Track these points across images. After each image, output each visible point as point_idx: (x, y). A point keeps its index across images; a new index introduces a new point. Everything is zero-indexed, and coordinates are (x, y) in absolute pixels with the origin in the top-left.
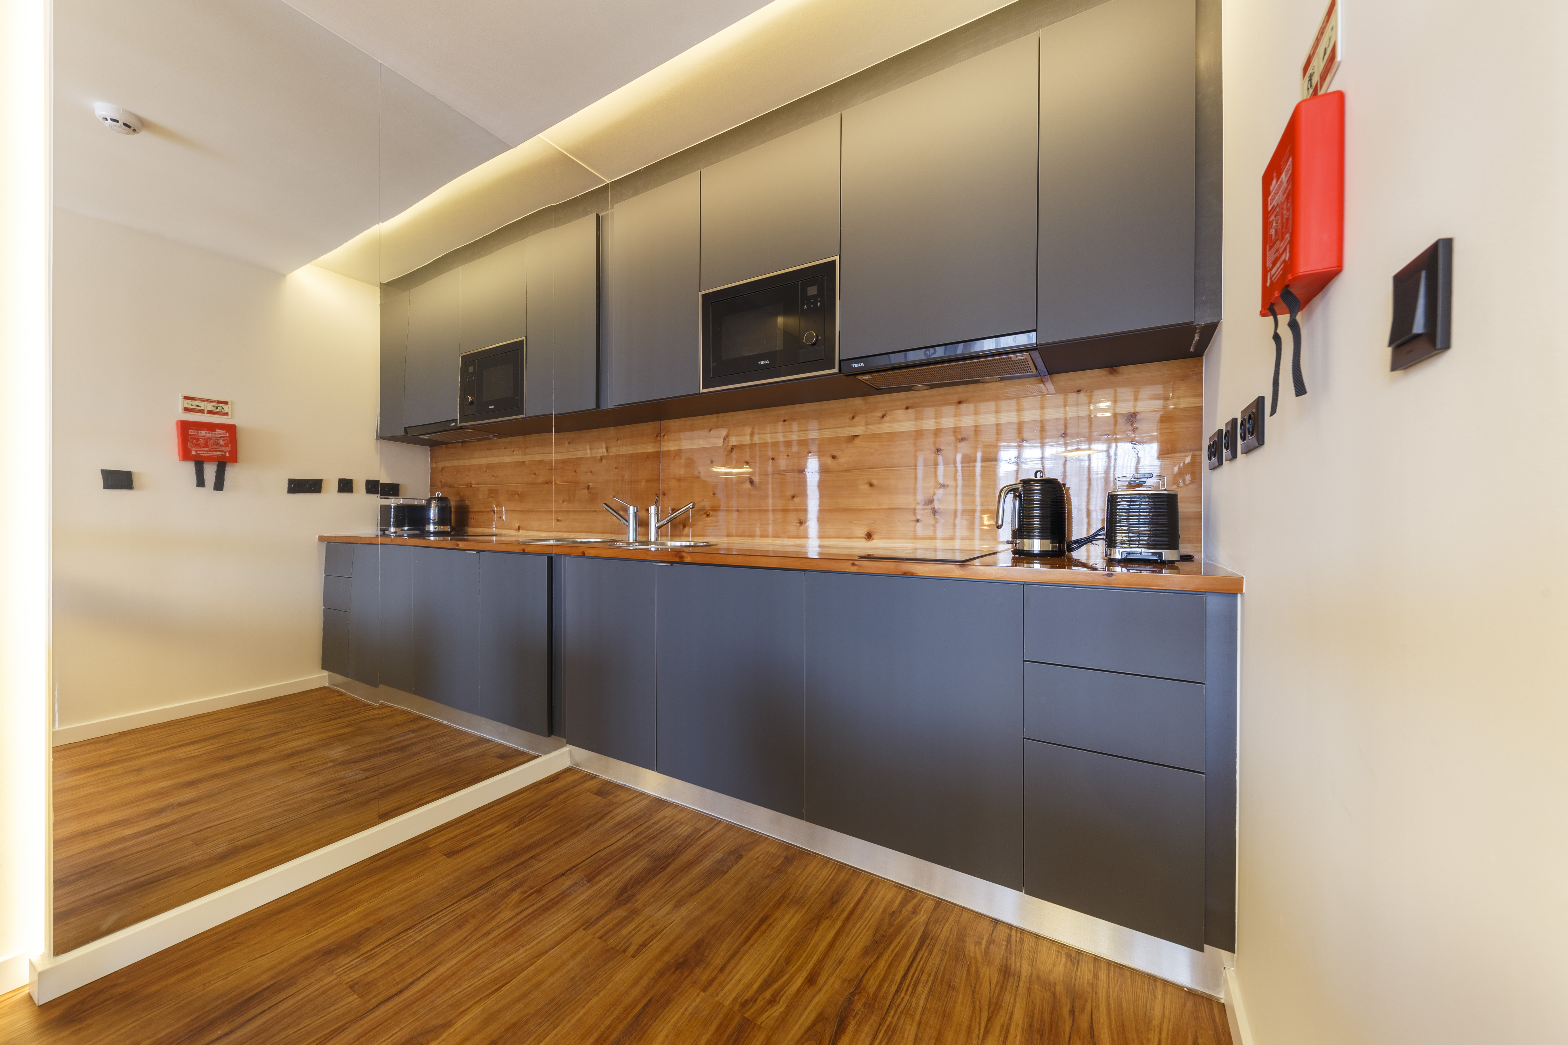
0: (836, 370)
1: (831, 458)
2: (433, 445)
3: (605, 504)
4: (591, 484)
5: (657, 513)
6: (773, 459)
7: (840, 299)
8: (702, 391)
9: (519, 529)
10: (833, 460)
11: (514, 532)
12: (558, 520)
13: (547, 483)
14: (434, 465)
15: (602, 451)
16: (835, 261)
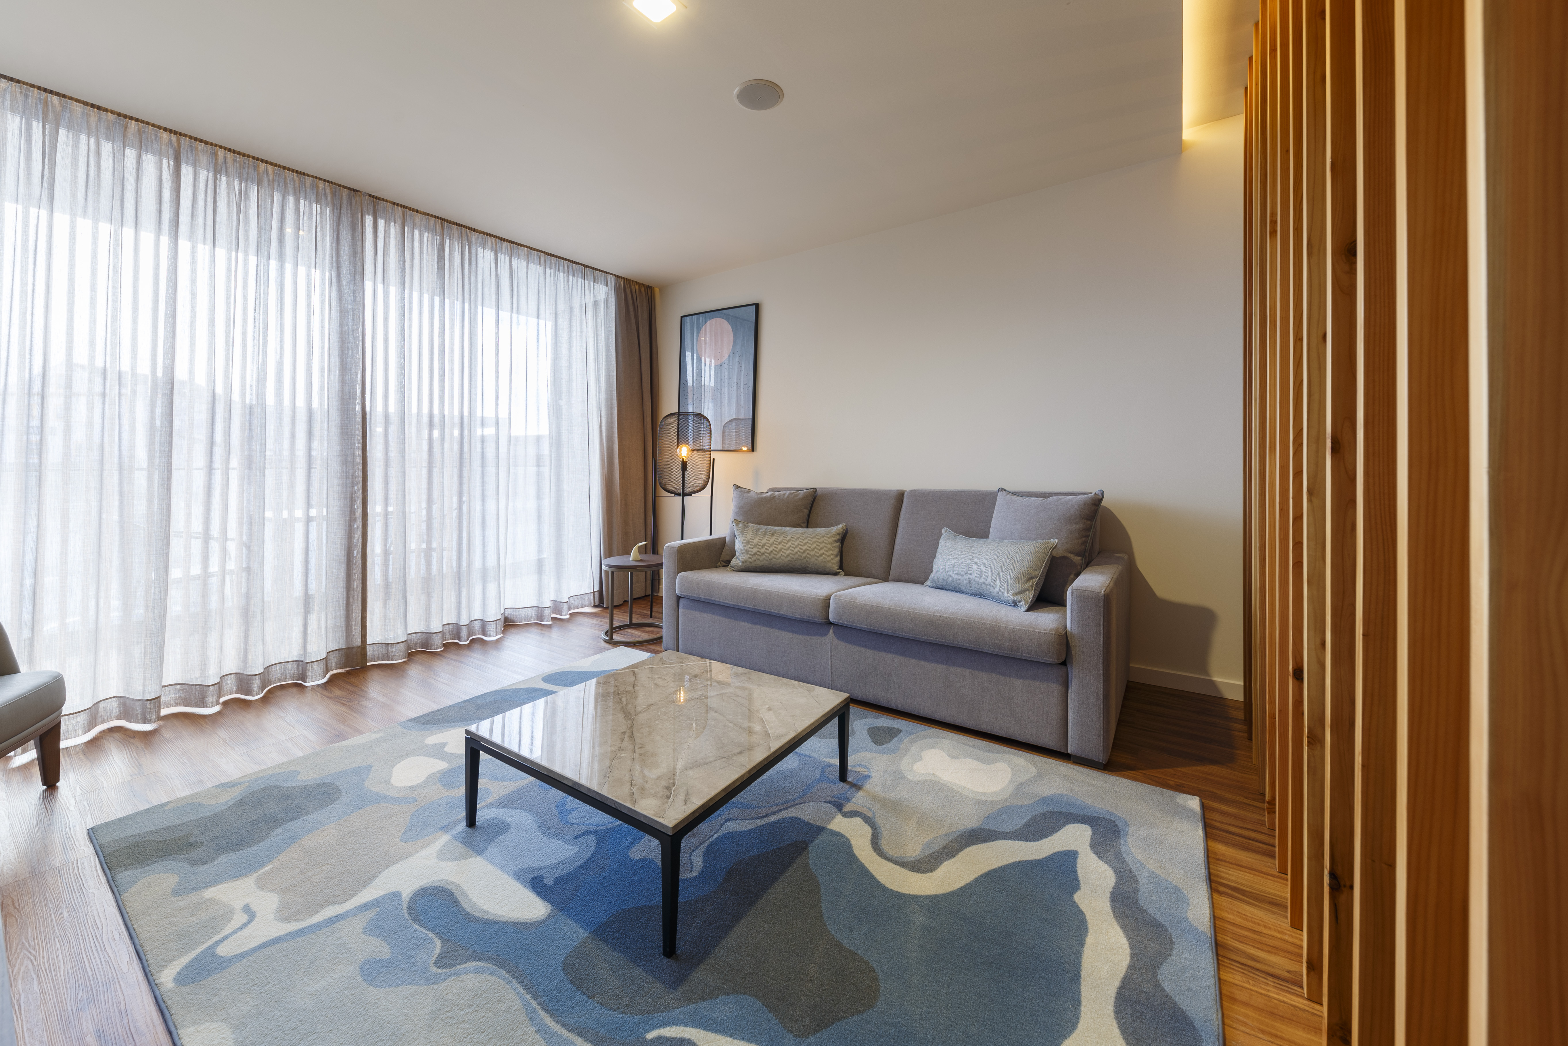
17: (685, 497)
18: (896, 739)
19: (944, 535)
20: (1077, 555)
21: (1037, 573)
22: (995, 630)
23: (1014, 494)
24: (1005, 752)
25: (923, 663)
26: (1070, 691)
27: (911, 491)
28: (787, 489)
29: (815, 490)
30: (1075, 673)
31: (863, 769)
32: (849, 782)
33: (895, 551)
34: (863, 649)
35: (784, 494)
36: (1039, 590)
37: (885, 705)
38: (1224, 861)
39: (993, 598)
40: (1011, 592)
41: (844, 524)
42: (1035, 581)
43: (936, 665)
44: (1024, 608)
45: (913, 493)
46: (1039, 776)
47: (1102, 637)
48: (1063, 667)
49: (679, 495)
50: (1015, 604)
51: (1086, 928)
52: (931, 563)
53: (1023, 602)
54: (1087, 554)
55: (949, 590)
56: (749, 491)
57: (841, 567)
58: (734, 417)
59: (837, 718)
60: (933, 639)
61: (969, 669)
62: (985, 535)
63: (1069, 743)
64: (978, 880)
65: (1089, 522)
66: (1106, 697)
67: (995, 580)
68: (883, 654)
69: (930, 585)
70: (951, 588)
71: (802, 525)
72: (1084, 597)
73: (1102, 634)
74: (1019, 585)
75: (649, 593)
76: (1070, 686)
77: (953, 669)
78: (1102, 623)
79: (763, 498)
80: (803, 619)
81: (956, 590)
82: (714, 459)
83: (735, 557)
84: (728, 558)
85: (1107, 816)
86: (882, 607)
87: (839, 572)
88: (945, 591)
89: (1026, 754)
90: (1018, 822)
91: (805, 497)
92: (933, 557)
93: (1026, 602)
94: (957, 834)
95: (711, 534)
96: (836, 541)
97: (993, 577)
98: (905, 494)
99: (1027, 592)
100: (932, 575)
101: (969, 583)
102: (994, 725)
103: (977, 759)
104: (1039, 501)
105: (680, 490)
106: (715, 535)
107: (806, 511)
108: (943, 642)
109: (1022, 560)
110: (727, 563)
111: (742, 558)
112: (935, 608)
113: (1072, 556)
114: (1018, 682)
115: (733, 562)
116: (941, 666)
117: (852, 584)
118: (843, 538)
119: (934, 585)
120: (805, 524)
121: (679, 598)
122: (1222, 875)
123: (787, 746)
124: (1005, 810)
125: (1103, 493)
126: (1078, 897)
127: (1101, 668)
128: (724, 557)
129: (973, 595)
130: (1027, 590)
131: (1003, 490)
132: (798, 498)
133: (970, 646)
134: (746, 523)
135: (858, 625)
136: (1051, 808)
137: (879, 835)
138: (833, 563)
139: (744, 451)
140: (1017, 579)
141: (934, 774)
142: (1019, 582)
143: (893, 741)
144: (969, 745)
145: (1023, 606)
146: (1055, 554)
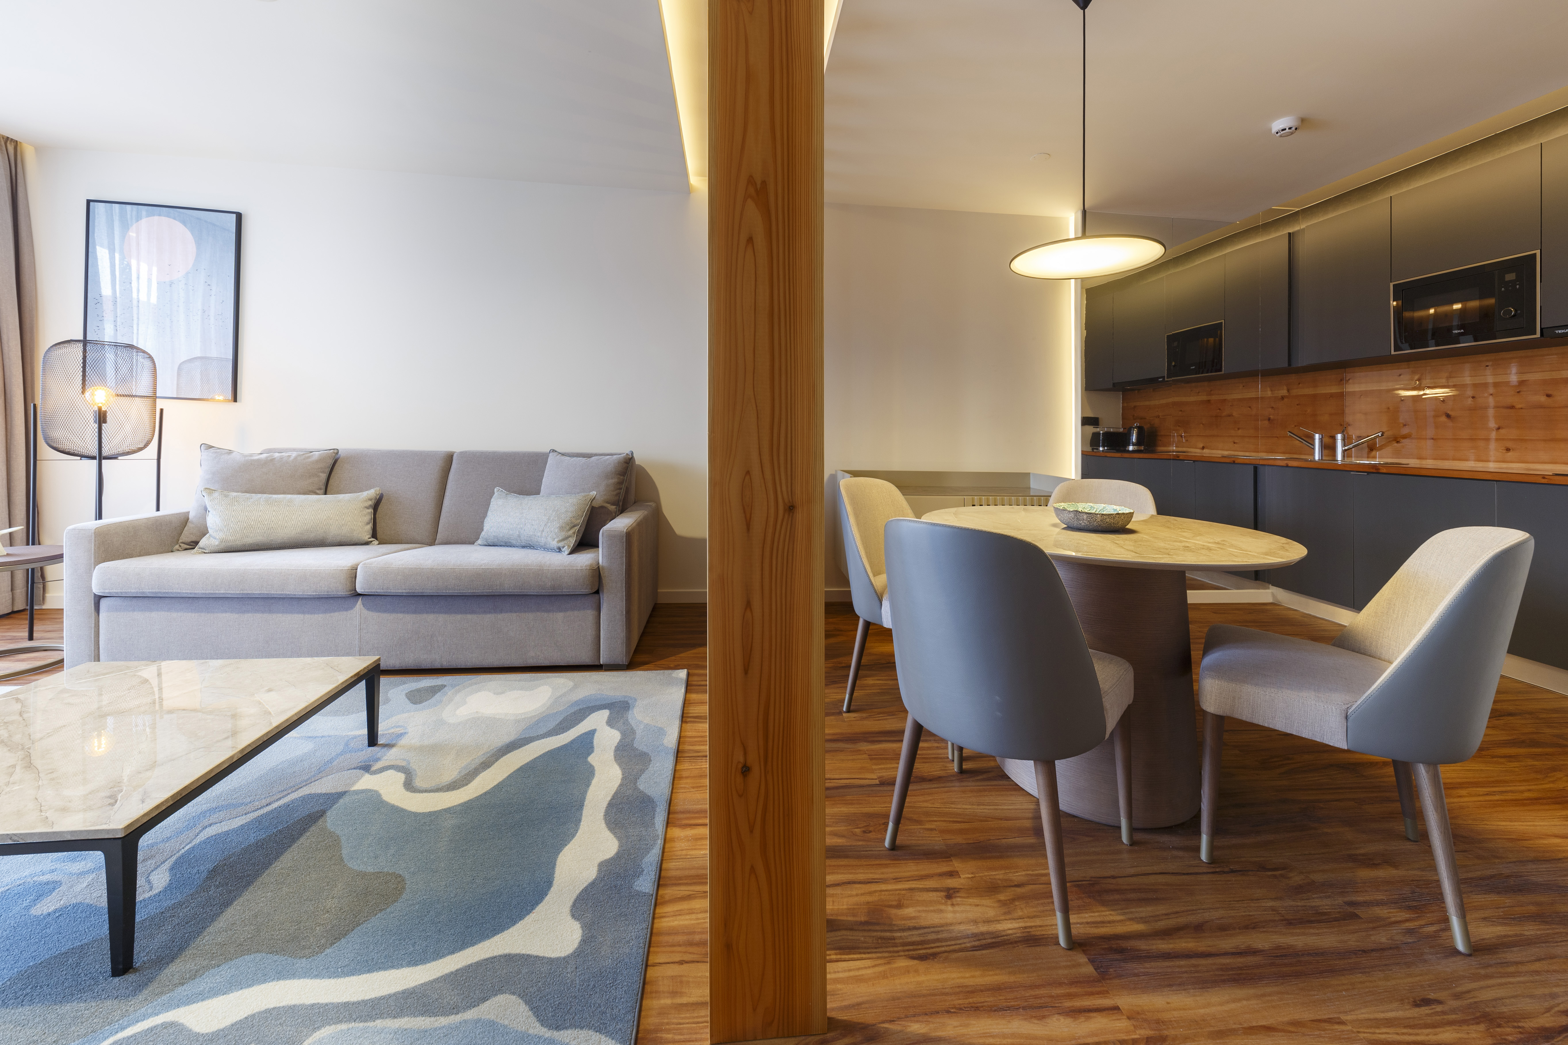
0: (1538, 335)
1: (1545, 396)
2: (1124, 391)
3: (1289, 432)
4: (1271, 417)
5: (1343, 439)
6: (1473, 397)
7: (1541, 282)
8: (1393, 353)
9: (1203, 448)
10: (1547, 398)
11: (1199, 451)
12: (1234, 443)
13: (1229, 416)
14: (1125, 405)
15: (1284, 392)
16: (1535, 255)
17: (104, 461)
18: (439, 694)
19: (496, 494)
20: (613, 504)
21: (579, 521)
22: (539, 573)
23: (563, 455)
24: (548, 677)
25: (469, 616)
26: (601, 614)
27: (461, 453)
28: (294, 450)
29: (336, 451)
30: (605, 598)
31: (398, 729)
32: (379, 744)
33: (442, 514)
34: (401, 616)
35: (289, 456)
36: (581, 536)
37: (429, 666)
38: (694, 703)
39: (541, 547)
40: (556, 540)
41: (378, 488)
42: (577, 528)
43: (484, 615)
44: (567, 552)
45: (463, 454)
46: (576, 687)
47: (624, 566)
48: (596, 595)
49: (93, 458)
50: (560, 550)
51: (594, 774)
52: (482, 523)
53: (566, 547)
54: (621, 504)
55: (501, 546)
56: (230, 452)
57: (374, 535)
58: (198, 354)
59: (364, 682)
60: (479, 591)
61: (516, 612)
62: (537, 492)
63: (601, 655)
64: (510, 776)
65: (622, 477)
66: (628, 612)
67: (543, 531)
68: (425, 616)
69: (480, 543)
70: (502, 544)
71: (318, 492)
72: (612, 536)
73: (624, 563)
74: (563, 533)
75: (20, 605)
76: (602, 609)
77: (500, 616)
78: (624, 555)
79: (254, 460)
80: (319, 595)
81: (507, 544)
82: (162, 410)
83: (207, 535)
84: (194, 539)
85: (623, 699)
86: (423, 569)
87: (371, 542)
88: (497, 547)
89: (566, 674)
90: (552, 725)
91: (321, 460)
92: (485, 515)
93: (569, 546)
94: (495, 750)
95: (158, 509)
96: (367, 508)
97: (541, 529)
98: (455, 456)
99: (570, 538)
100: (483, 533)
101: (519, 536)
102: (540, 658)
103: (522, 689)
104: (583, 460)
105: (95, 452)
106: (168, 509)
107: (324, 476)
108: (489, 592)
109: (566, 511)
110: (193, 545)
111: (220, 535)
112: (483, 562)
113: (608, 505)
114: (560, 616)
115: (203, 542)
116: (488, 616)
117: (388, 551)
118: (377, 505)
119: (485, 543)
120: (323, 491)
121: (98, 599)
122: (691, 711)
123: (296, 718)
124: (542, 719)
125: (632, 453)
126: (590, 759)
127: (624, 590)
128: (186, 536)
129: (523, 547)
130: (570, 536)
131: (554, 451)
132: (310, 460)
133: (517, 591)
134: (226, 493)
135: (393, 591)
136: (581, 707)
137: (413, 776)
138: (365, 533)
139: (219, 401)
140: (561, 528)
141: (477, 712)
142: (563, 531)
143: (436, 696)
144: (516, 681)
145: (566, 550)
146: (595, 504)
